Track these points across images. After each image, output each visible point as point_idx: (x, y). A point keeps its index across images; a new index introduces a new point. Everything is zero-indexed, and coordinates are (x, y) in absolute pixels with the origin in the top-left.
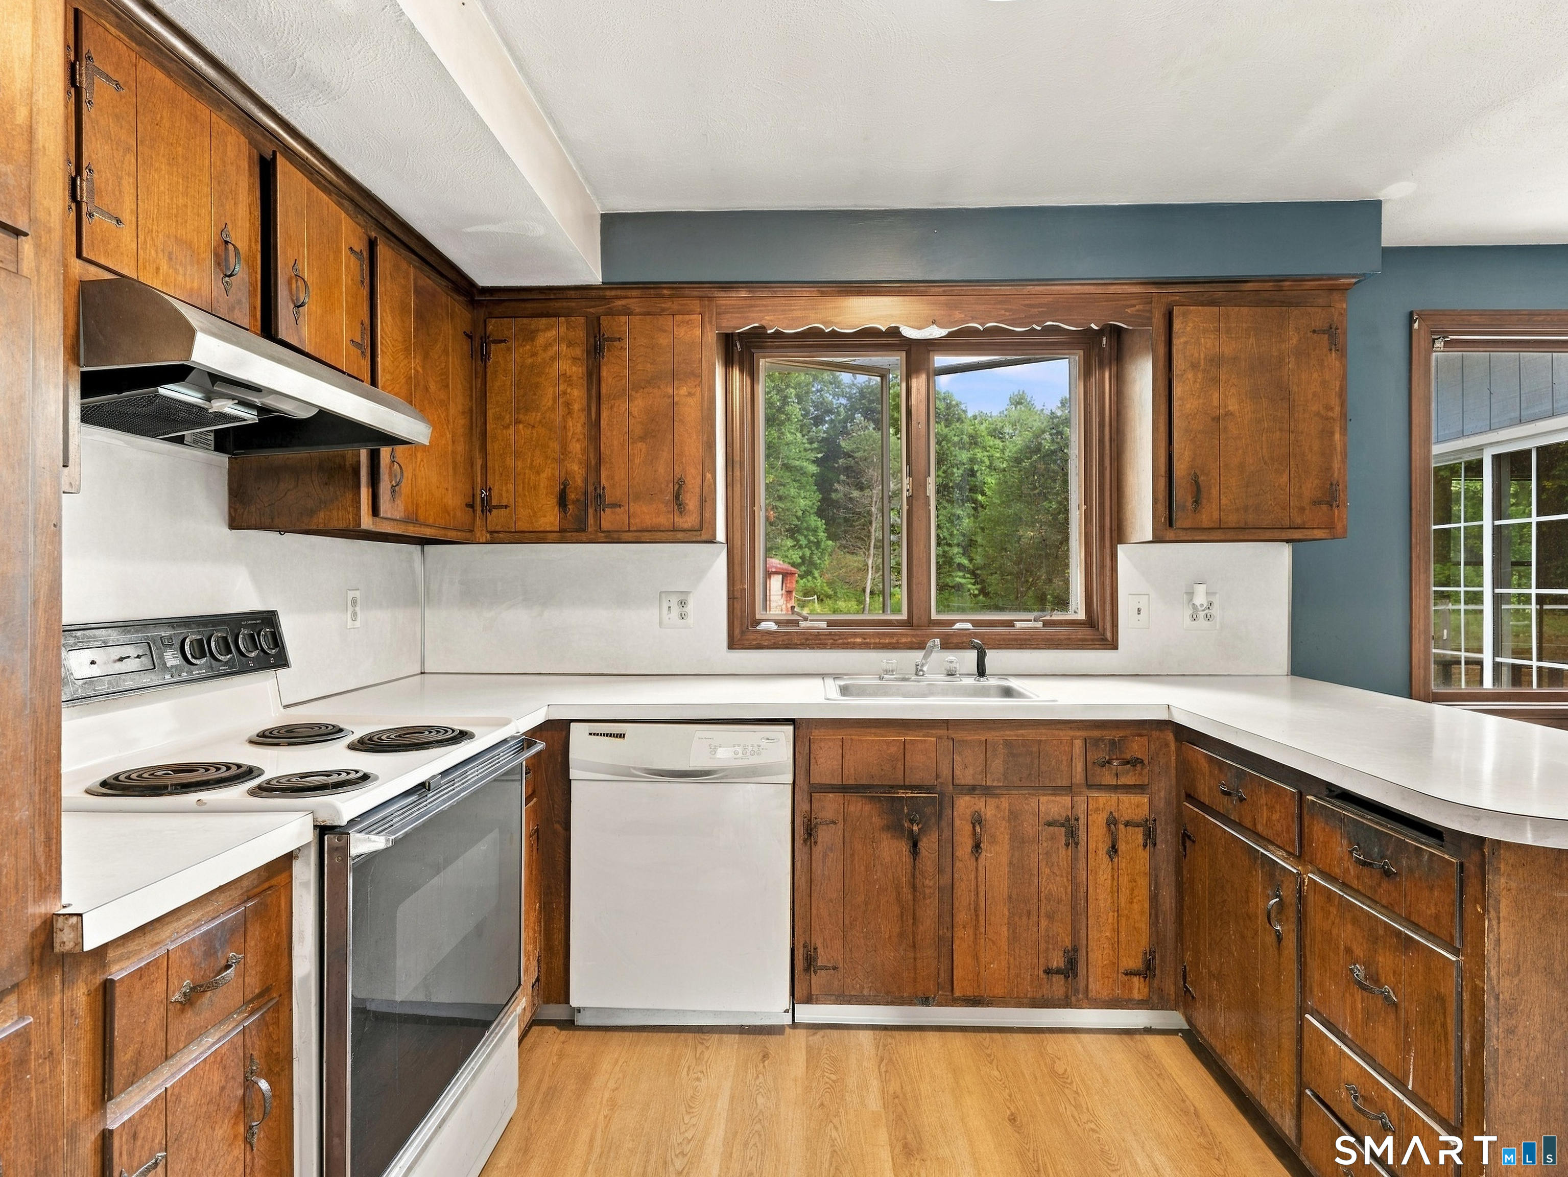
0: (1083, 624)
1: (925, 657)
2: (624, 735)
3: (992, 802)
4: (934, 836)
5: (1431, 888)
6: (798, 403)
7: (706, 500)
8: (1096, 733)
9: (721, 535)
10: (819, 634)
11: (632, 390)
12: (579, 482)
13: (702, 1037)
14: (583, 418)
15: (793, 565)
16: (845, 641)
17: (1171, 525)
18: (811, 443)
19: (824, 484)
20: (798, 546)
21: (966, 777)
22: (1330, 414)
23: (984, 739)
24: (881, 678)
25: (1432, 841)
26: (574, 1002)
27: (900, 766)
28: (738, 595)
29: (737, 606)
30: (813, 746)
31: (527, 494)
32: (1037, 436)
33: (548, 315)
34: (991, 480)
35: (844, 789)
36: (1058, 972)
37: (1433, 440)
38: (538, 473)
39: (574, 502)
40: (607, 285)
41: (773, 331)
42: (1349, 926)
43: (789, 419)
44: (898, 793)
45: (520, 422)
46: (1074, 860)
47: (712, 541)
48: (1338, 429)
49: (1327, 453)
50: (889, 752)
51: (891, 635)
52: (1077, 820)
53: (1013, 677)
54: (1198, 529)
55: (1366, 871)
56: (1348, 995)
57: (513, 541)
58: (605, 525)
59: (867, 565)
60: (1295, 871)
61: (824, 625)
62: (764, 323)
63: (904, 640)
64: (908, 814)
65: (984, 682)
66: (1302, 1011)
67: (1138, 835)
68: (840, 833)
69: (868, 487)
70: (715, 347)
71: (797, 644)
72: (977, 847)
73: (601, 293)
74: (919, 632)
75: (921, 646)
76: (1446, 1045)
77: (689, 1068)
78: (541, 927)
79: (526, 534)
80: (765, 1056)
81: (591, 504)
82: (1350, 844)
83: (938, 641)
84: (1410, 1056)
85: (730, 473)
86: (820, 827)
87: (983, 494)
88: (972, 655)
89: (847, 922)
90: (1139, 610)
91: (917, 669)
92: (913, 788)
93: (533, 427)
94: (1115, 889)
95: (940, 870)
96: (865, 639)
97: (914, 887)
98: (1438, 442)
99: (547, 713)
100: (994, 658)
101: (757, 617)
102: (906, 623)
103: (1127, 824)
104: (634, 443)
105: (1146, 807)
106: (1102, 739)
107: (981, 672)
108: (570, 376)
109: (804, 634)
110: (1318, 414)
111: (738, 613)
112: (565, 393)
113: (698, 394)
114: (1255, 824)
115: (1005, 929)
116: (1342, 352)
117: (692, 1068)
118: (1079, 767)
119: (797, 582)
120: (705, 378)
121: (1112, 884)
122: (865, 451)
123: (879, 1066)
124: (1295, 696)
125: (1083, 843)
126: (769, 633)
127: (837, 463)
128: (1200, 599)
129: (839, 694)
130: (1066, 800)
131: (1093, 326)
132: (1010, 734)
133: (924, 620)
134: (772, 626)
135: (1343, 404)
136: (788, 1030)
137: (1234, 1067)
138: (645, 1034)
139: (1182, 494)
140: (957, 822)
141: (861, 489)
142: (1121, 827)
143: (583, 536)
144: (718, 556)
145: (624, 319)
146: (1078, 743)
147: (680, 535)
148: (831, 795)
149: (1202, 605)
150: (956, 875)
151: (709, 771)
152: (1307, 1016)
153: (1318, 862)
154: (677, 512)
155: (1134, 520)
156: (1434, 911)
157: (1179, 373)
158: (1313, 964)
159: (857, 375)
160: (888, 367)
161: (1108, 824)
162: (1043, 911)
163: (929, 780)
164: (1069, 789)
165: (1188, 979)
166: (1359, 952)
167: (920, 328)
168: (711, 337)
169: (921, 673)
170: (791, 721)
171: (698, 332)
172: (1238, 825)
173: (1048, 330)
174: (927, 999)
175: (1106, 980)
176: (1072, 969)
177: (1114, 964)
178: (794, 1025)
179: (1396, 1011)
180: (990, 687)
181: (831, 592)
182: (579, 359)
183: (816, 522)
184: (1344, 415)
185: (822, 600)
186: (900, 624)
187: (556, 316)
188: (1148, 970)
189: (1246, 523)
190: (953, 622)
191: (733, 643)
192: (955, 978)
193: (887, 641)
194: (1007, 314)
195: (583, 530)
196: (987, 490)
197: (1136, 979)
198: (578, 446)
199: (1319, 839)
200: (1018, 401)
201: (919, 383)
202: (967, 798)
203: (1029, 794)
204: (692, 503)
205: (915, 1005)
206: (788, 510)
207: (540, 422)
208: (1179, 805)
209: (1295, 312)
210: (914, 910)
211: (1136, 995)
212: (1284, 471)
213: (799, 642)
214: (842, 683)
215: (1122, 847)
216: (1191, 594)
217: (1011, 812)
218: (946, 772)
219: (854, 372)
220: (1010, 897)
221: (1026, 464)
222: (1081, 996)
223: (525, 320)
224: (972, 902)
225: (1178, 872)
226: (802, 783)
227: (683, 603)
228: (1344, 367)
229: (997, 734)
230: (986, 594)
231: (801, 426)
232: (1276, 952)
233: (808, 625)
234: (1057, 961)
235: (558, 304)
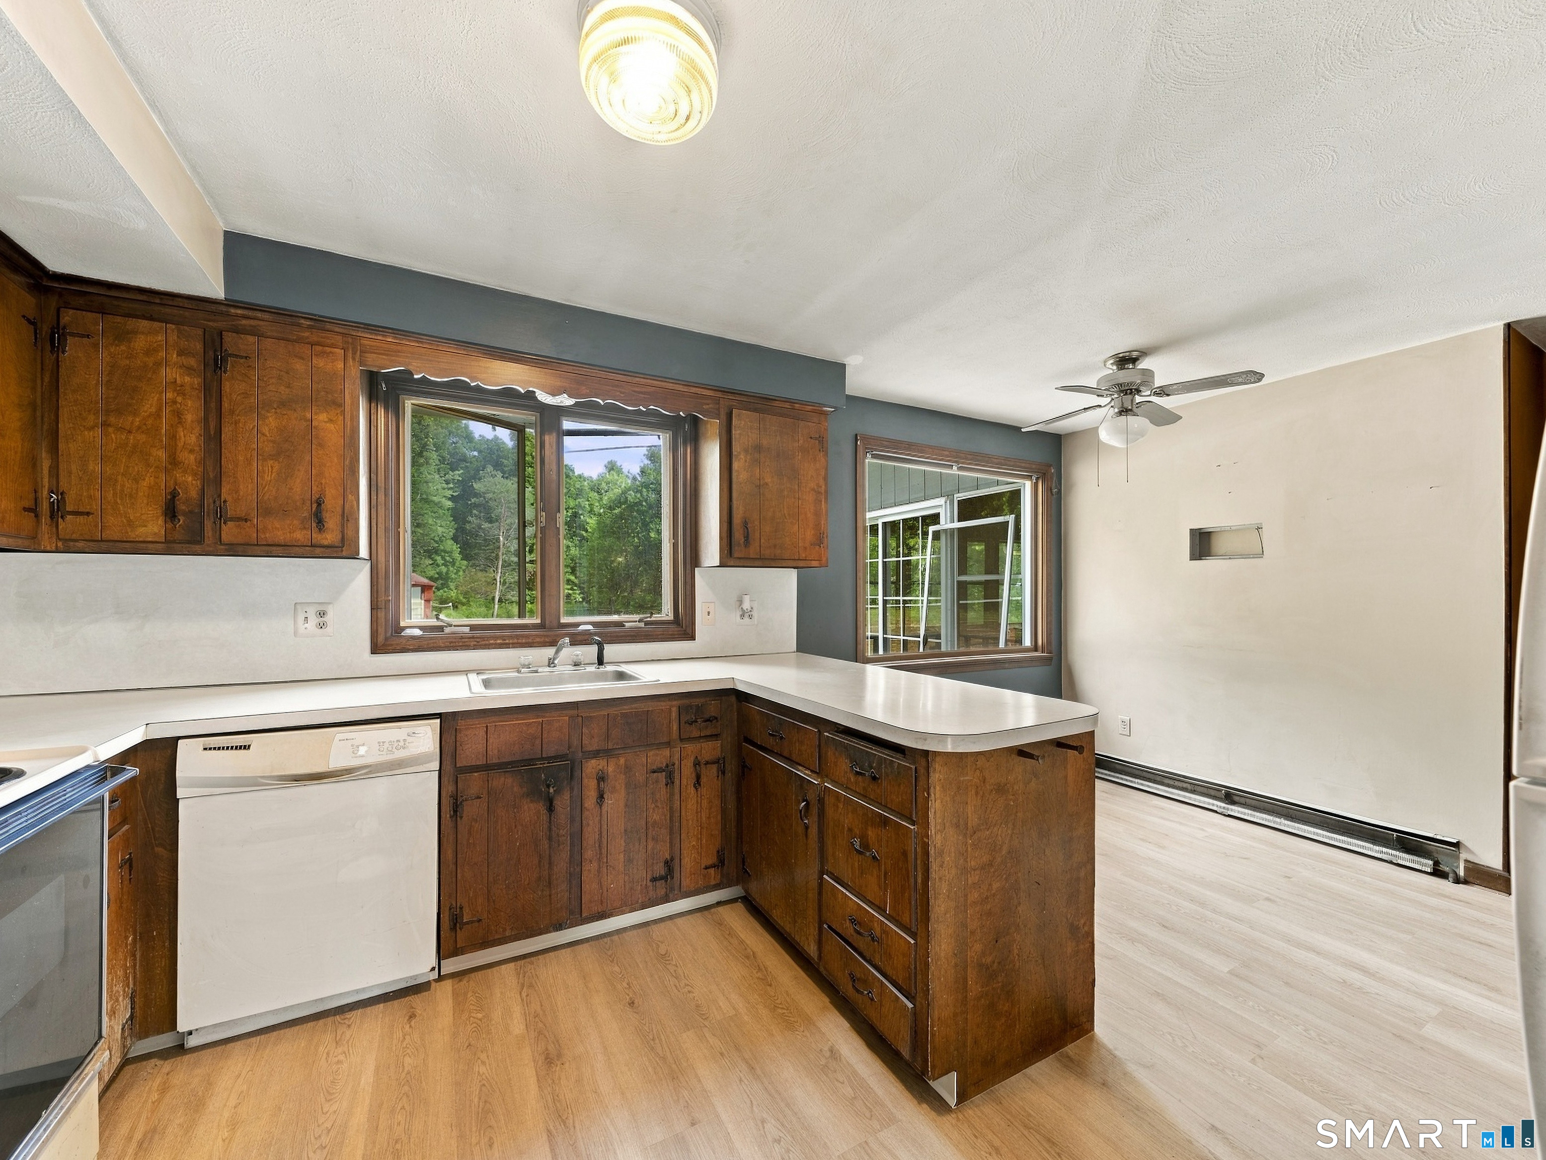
0: (671, 623)
1: (557, 652)
2: (249, 746)
3: (612, 762)
4: (566, 796)
5: (899, 785)
6: (435, 451)
7: (349, 518)
8: (686, 702)
9: (364, 552)
10: (462, 638)
11: (262, 408)
12: (194, 493)
13: (342, 1017)
14: (198, 430)
15: (431, 579)
16: (487, 642)
17: (731, 556)
18: (447, 483)
19: (458, 517)
20: (435, 564)
21: (592, 745)
22: (820, 490)
23: (606, 713)
24: (519, 672)
25: (898, 755)
26: (182, 1027)
27: (538, 742)
28: (382, 604)
29: (381, 614)
30: (459, 735)
31: (119, 501)
32: (624, 492)
33: (151, 318)
34: (592, 522)
35: (487, 768)
36: (661, 878)
37: (867, 510)
38: (136, 480)
39: (184, 514)
40: (229, 303)
41: (419, 376)
42: (850, 815)
43: (427, 463)
44: (536, 764)
45: (109, 425)
46: (672, 794)
47: (354, 556)
48: (823, 500)
49: (817, 514)
50: (528, 732)
51: (527, 637)
52: (673, 765)
53: (624, 664)
54: (747, 558)
55: (860, 778)
56: (850, 859)
57: (101, 551)
58: (225, 537)
59: (495, 579)
60: (816, 783)
61: (467, 629)
62: (411, 368)
63: (538, 640)
64: (546, 780)
65: (602, 669)
66: (822, 873)
67: (714, 769)
68: (486, 804)
69: (497, 521)
70: (358, 381)
71: (440, 647)
72: (601, 797)
73: (224, 308)
74: (550, 633)
75: (553, 643)
76: (908, 882)
77: (328, 1054)
78: (135, 960)
79: (118, 544)
80: (412, 1016)
81: (208, 515)
82: (851, 762)
83: (567, 640)
84: (887, 892)
85: (374, 497)
86: (464, 803)
87: (587, 531)
88: (595, 648)
89: (491, 879)
90: (709, 613)
91: (549, 662)
92: (549, 759)
93: (130, 432)
94: (699, 810)
95: (572, 820)
96: (505, 640)
97: (550, 839)
98: (869, 511)
99: (146, 732)
100: (611, 650)
101: (402, 624)
102: (539, 626)
103: (707, 763)
104: (264, 460)
105: (719, 749)
106: (690, 706)
107: (600, 661)
108: (182, 386)
109: (447, 638)
110: (813, 490)
111: (382, 621)
112: (174, 402)
113: (339, 423)
114: (791, 754)
115: (622, 856)
116: (826, 454)
117: (331, 1053)
118: (675, 727)
119: (434, 592)
120: (347, 408)
121: (697, 806)
122: (494, 493)
123: (521, 993)
124: (800, 666)
125: (677, 782)
126: (413, 638)
127: (471, 501)
128: (746, 605)
129: (483, 688)
130: (667, 752)
131: (681, 413)
132: (626, 709)
133: (555, 624)
134: (417, 632)
135: (826, 484)
136: (433, 984)
137: (777, 918)
138: (275, 1033)
139: (738, 535)
140: (585, 781)
141: (491, 522)
142: (702, 766)
143: (197, 548)
144: (361, 571)
145: (251, 339)
146: (674, 710)
147: (318, 551)
148: (476, 774)
149: (747, 610)
150: (584, 822)
151: (350, 769)
152: (825, 876)
153: (831, 775)
154: (315, 529)
155: (706, 552)
156: (900, 799)
157: (736, 453)
158: (829, 842)
159: (496, 427)
160: (523, 424)
161: (695, 765)
162: (650, 836)
163: (564, 750)
164: (668, 744)
165: (746, 864)
166: (857, 831)
167: (554, 395)
168: (355, 371)
169: (552, 665)
170: (439, 716)
171: (340, 365)
172: (780, 755)
173: (650, 413)
174: (560, 925)
175: (693, 876)
176: (670, 874)
177: (698, 863)
178: (441, 978)
179: (879, 865)
180: (607, 672)
181: (464, 600)
182: (194, 370)
183: (450, 545)
184: (826, 492)
185: (457, 607)
186: (535, 627)
187: (162, 322)
188: (721, 863)
189: (775, 555)
190: (578, 625)
191: (376, 648)
192: (583, 902)
193: (524, 641)
194: (622, 395)
195: (200, 542)
196: (588, 528)
197: (712, 871)
198: (192, 457)
199: (831, 761)
200: (612, 467)
201: (550, 439)
202: (593, 761)
203: (640, 751)
204: (332, 522)
205: (550, 932)
206: (427, 535)
207: (139, 428)
208: (740, 747)
209: (802, 423)
210: (550, 856)
211: (713, 882)
212: (796, 523)
213: (443, 645)
214: (484, 677)
215: (704, 780)
216: (741, 602)
217: (626, 767)
218: (575, 742)
219: (493, 423)
220: (625, 831)
221: (617, 511)
222: (676, 892)
223: (119, 319)
224: (596, 840)
225: (738, 791)
226: (448, 767)
227: (322, 614)
228: (827, 461)
229: (616, 709)
230: (588, 602)
231: (438, 469)
232: (805, 838)
233: (452, 630)
234: (660, 870)
235: (168, 310)
